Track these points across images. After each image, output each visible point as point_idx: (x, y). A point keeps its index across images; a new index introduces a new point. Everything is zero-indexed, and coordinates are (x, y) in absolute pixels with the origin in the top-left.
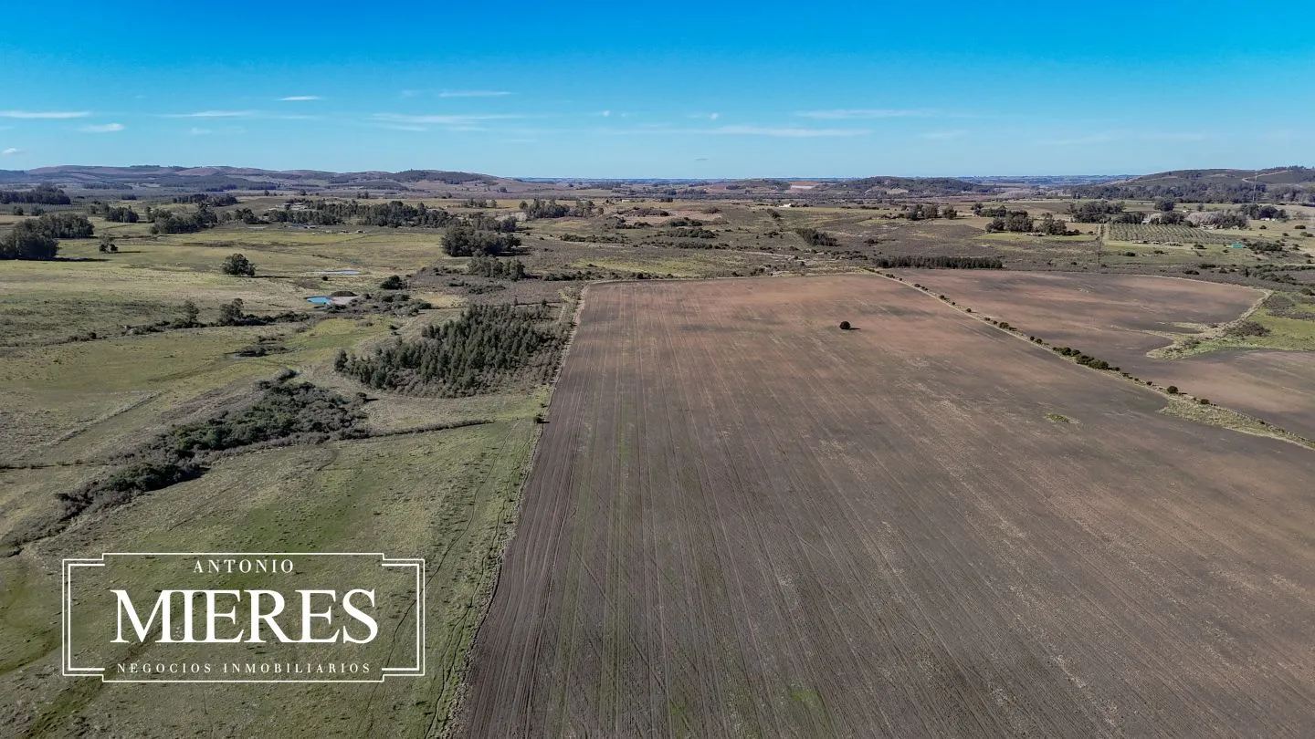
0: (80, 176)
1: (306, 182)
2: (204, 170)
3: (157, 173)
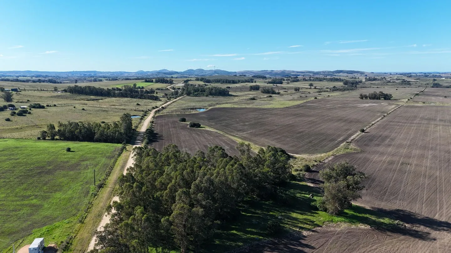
0: (250, 73)
1: (306, 74)
2: (279, 71)
3: (268, 72)
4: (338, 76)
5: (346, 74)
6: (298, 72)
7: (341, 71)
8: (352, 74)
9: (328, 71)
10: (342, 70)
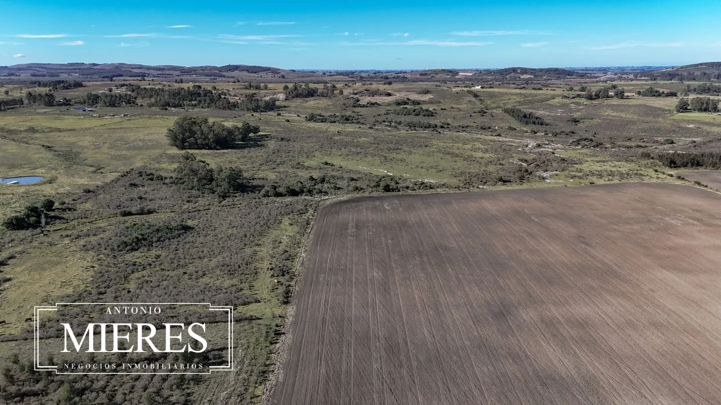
2: (109, 65)
4: (228, 77)
5: (245, 73)
6: (149, 68)
7: (236, 68)
8: (255, 73)
9: (211, 67)
10: (239, 64)
